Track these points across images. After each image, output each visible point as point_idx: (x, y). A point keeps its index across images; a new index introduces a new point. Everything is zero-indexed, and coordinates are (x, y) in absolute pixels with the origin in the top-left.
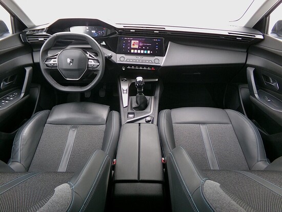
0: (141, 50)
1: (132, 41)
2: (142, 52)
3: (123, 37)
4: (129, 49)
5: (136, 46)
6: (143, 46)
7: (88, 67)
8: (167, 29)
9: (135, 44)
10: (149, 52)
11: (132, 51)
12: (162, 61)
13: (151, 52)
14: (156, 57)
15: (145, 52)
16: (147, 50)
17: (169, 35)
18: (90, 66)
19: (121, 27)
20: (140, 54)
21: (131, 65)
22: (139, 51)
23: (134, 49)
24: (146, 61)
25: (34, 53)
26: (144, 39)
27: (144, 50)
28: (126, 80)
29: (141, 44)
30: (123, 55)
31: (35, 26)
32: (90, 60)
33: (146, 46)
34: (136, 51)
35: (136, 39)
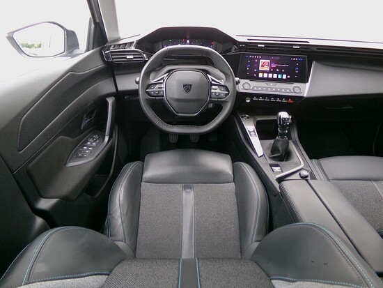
0: (273, 73)
1: (261, 61)
2: (275, 76)
3: (247, 54)
4: (255, 73)
5: (267, 68)
6: (277, 67)
7: (211, 98)
8: (312, 42)
9: (264, 64)
10: (284, 77)
11: (261, 75)
12: (305, 90)
13: (289, 77)
14: (295, 84)
15: (280, 76)
16: (282, 74)
17: (313, 52)
18: (213, 95)
19: (245, 40)
20: (272, 80)
21: (258, 95)
22: (270, 76)
23: (263, 72)
24: (281, 89)
25: (117, 78)
26: (278, 58)
27: (278, 73)
28: (248, 118)
29: (274, 65)
30: (248, 81)
31: (119, 39)
32: (213, 87)
33: (281, 68)
34: (266, 75)
35: (267, 57)
